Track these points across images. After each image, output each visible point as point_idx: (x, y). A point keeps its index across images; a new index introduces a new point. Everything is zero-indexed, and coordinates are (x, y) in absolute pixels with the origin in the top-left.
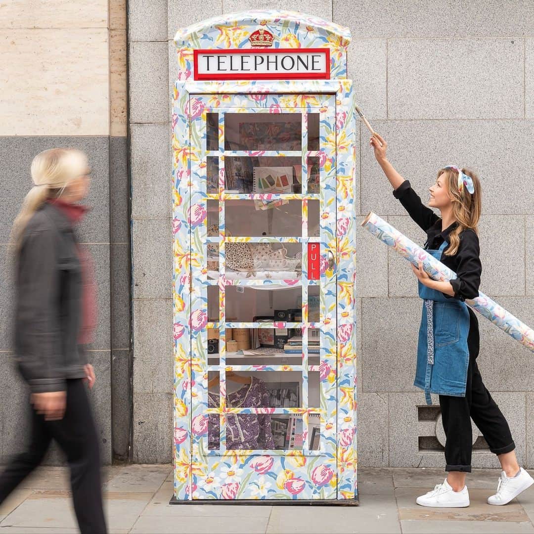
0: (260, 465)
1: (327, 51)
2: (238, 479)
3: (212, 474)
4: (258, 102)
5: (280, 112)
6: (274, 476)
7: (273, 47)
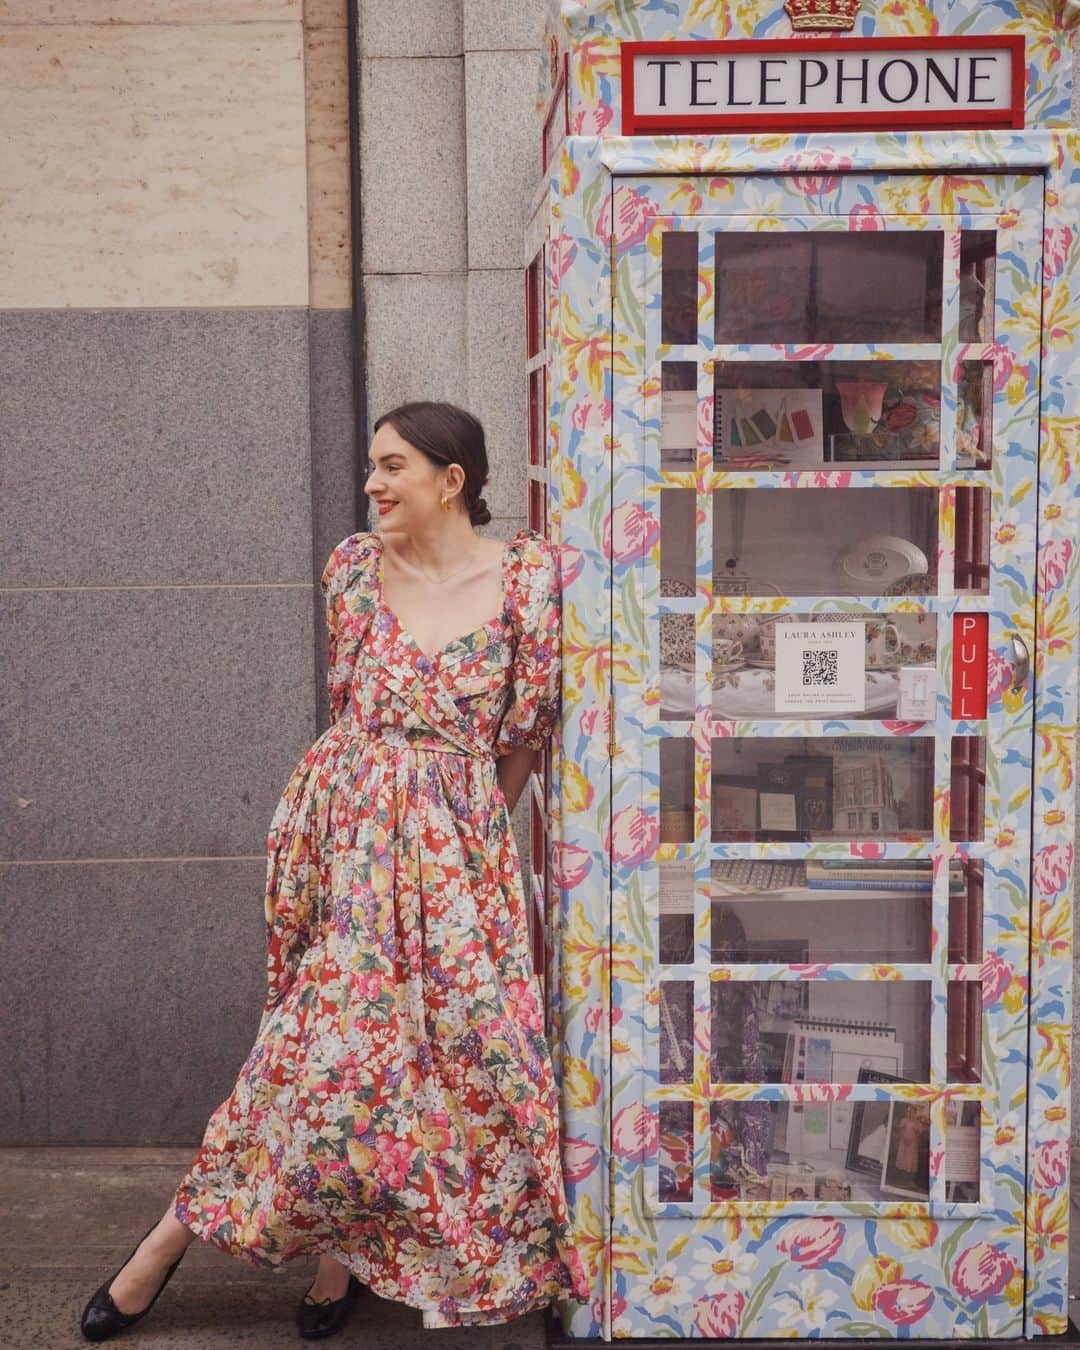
0: (806, 1242)
1: (1015, 46)
2: (743, 1284)
3: (670, 1268)
4: (815, 198)
5: (880, 228)
6: (846, 1274)
7: (857, 33)
